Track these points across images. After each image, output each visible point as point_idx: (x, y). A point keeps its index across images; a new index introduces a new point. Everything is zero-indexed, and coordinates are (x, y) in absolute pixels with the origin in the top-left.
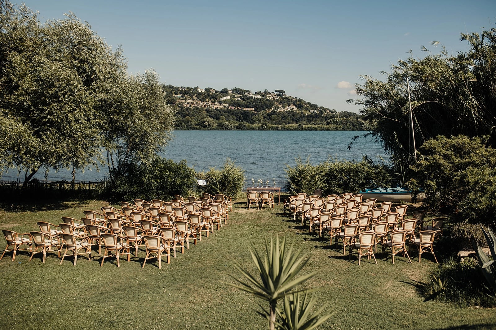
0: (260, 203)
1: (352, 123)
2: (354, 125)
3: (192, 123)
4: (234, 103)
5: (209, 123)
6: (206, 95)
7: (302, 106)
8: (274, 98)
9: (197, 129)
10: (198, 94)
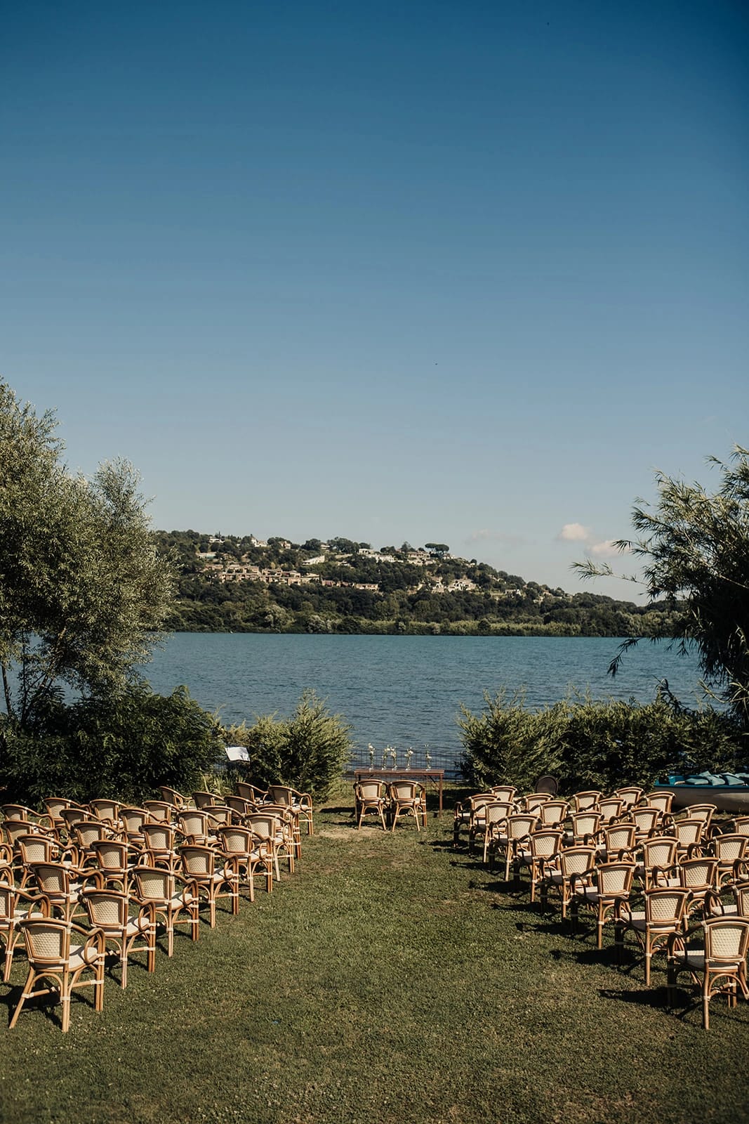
0: (390, 811)
1: (604, 620)
2: (607, 625)
3: (239, 616)
4: (333, 573)
5: (275, 617)
6: (269, 555)
7: (488, 581)
8: (424, 562)
9: (249, 631)
10: (253, 551)
